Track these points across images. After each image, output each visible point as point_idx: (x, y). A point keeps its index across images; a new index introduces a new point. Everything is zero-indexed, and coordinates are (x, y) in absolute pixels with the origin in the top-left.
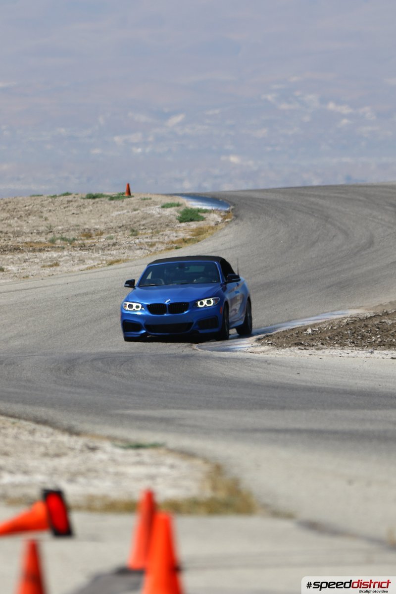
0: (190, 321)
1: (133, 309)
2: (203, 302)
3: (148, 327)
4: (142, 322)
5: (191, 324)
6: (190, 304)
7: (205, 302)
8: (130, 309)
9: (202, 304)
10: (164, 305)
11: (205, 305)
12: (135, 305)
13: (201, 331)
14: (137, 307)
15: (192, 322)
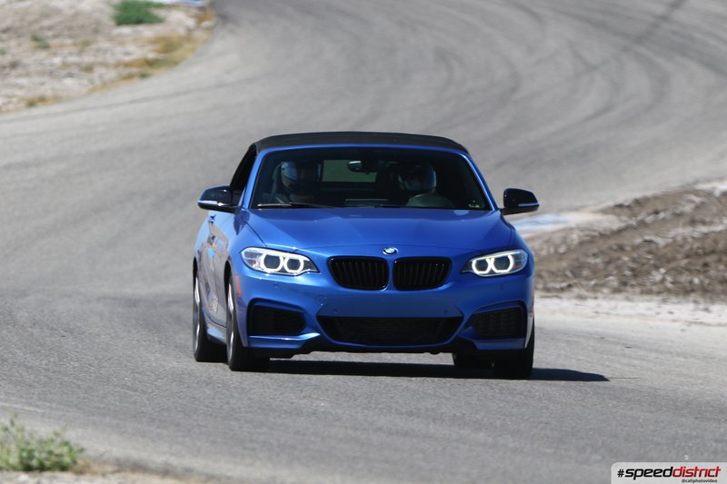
0: (453, 314)
1: (279, 268)
2: (488, 260)
3: (326, 323)
4: (310, 308)
5: (457, 321)
6: (453, 263)
7: (490, 260)
8: (273, 270)
9: (482, 265)
10: (381, 262)
11: (492, 272)
12: (284, 259)
13: (480, 345)
14: (294, 264)
15: (459, 315)
